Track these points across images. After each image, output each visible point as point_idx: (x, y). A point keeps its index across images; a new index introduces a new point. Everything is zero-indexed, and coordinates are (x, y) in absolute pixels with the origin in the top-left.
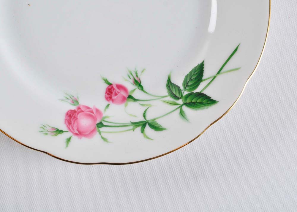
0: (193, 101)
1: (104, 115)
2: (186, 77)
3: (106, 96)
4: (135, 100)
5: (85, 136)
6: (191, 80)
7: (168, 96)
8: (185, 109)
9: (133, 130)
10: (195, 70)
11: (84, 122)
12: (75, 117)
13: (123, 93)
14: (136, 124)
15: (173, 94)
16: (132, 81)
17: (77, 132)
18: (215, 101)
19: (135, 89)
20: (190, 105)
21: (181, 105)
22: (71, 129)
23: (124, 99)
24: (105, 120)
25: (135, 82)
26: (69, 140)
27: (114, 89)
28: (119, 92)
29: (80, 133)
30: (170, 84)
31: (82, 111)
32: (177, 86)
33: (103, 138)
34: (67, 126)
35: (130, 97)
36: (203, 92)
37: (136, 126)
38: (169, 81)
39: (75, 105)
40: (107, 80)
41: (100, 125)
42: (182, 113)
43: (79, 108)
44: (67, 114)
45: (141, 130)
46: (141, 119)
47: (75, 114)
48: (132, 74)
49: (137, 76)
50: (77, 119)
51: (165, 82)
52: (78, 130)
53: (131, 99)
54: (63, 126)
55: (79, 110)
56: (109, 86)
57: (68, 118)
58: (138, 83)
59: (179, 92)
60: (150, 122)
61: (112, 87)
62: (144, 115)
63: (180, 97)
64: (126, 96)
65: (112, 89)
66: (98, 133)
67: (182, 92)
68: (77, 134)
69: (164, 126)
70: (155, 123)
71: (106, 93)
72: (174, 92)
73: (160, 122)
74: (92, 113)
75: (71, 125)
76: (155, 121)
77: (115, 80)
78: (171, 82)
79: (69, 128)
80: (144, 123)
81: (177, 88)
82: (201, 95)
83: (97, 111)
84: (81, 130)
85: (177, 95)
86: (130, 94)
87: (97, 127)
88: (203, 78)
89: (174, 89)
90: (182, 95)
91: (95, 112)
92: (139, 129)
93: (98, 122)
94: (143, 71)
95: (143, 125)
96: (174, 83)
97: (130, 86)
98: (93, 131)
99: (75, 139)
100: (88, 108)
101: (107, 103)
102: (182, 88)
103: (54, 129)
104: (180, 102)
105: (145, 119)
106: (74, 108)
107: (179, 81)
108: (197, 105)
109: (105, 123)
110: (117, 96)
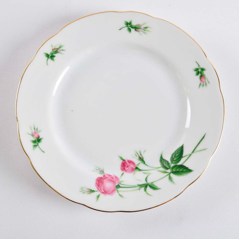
0: (177, 170)
1: (121, 180)
2: (172, 155)
3: (121, 168)
4: (140, 170)
5: (109, 194)
6: (175, 157)
7: (161, 167)
8: (172, 175)
9: (139, 189)
10: (178, 150)
11: (108, 185)
12: (102, 182)
13: (132, 166)
14: (141, 186)
15: (164, 166)
16: (138, 158)
17: (103, 191)
18: (191, 170)
19: (140, 163)
20: (175, 173)
21: (169, 173)
22: (99, 190)
23: (133, 170)
24: (121, 183)
25: (140, 158)
26: (98, 196)
27: (126, 163)
28: (129, 165)
29: (105, 192)
30: (162, 160)
31: (106, 178)
32: (167, 161)
33: (120, 195)
34: (97, 188)
35: (137, 168)
36: (183, 165)
37: (141, 187)
38: (161, 157)
39: (101, 174)
40: (122, 158)
41: (118, 186)
42: (170, 178)
43: (104, 176)
44: (97, 180)
45: (144, 189)
46: (144, 182)
47: (102, 179)
48: (138, 154)
49: (141, 155)
50: (103, 183)
51: (159, 159)
52: (104, 190)
53: (137, 170)
54: (94, 188)
55: (104, 177)
56: (123, 161)
57: (98, 182)
58: (141, 159)
59: (168, 165)
60: (150, 184)
61: (125, 162)
62: (146, 180)
63: (169, 168)
64: (134, 167)
65: (125, 163)
66: (117, 192)
67: (170, 164)
68: (103, 193)
69: (159, 187)
70: (153, 185)
71: (121, 166)
72: (165, 165)
73: (157, 184)
74: (113, 179)
75: (99, 187)
76: (153, 183)
77: (127, 157)
78: (162, 158)
79: (98, 189)
80: (146, 185)
81: (166, 162)
82: (182, 166)
83: (116, 177)
84: (106, 190)
85: (167, 167)
86: (136, 166)
87: (116, 188)
88: (183, 156)
89: (165, 163)
90: (170, 167)
91: (114, 178)
92: (143, 189)
93: (117, 184)
94: (144, 152)
95: (146, 186)
96: (165, 159)
97: (137, 161)
98: (113, 191)
99: (102, 196)
100: (110, 176)
101: (122, 172)
102: (170, 162)
103: (89, 189)
104: (169, 171)
105: (147, 182)
106: (101, 176)
107: (168, 158)
108: (180, 173)
109: (121, 185)
110: (128, 168)
